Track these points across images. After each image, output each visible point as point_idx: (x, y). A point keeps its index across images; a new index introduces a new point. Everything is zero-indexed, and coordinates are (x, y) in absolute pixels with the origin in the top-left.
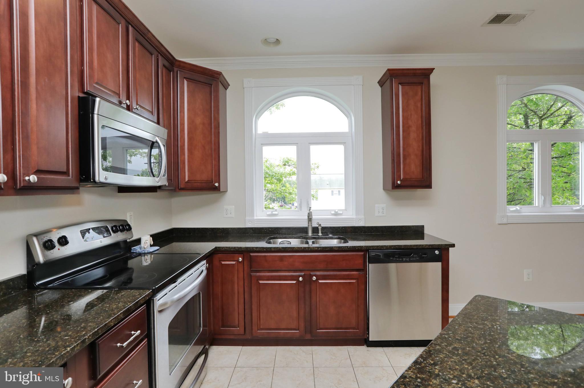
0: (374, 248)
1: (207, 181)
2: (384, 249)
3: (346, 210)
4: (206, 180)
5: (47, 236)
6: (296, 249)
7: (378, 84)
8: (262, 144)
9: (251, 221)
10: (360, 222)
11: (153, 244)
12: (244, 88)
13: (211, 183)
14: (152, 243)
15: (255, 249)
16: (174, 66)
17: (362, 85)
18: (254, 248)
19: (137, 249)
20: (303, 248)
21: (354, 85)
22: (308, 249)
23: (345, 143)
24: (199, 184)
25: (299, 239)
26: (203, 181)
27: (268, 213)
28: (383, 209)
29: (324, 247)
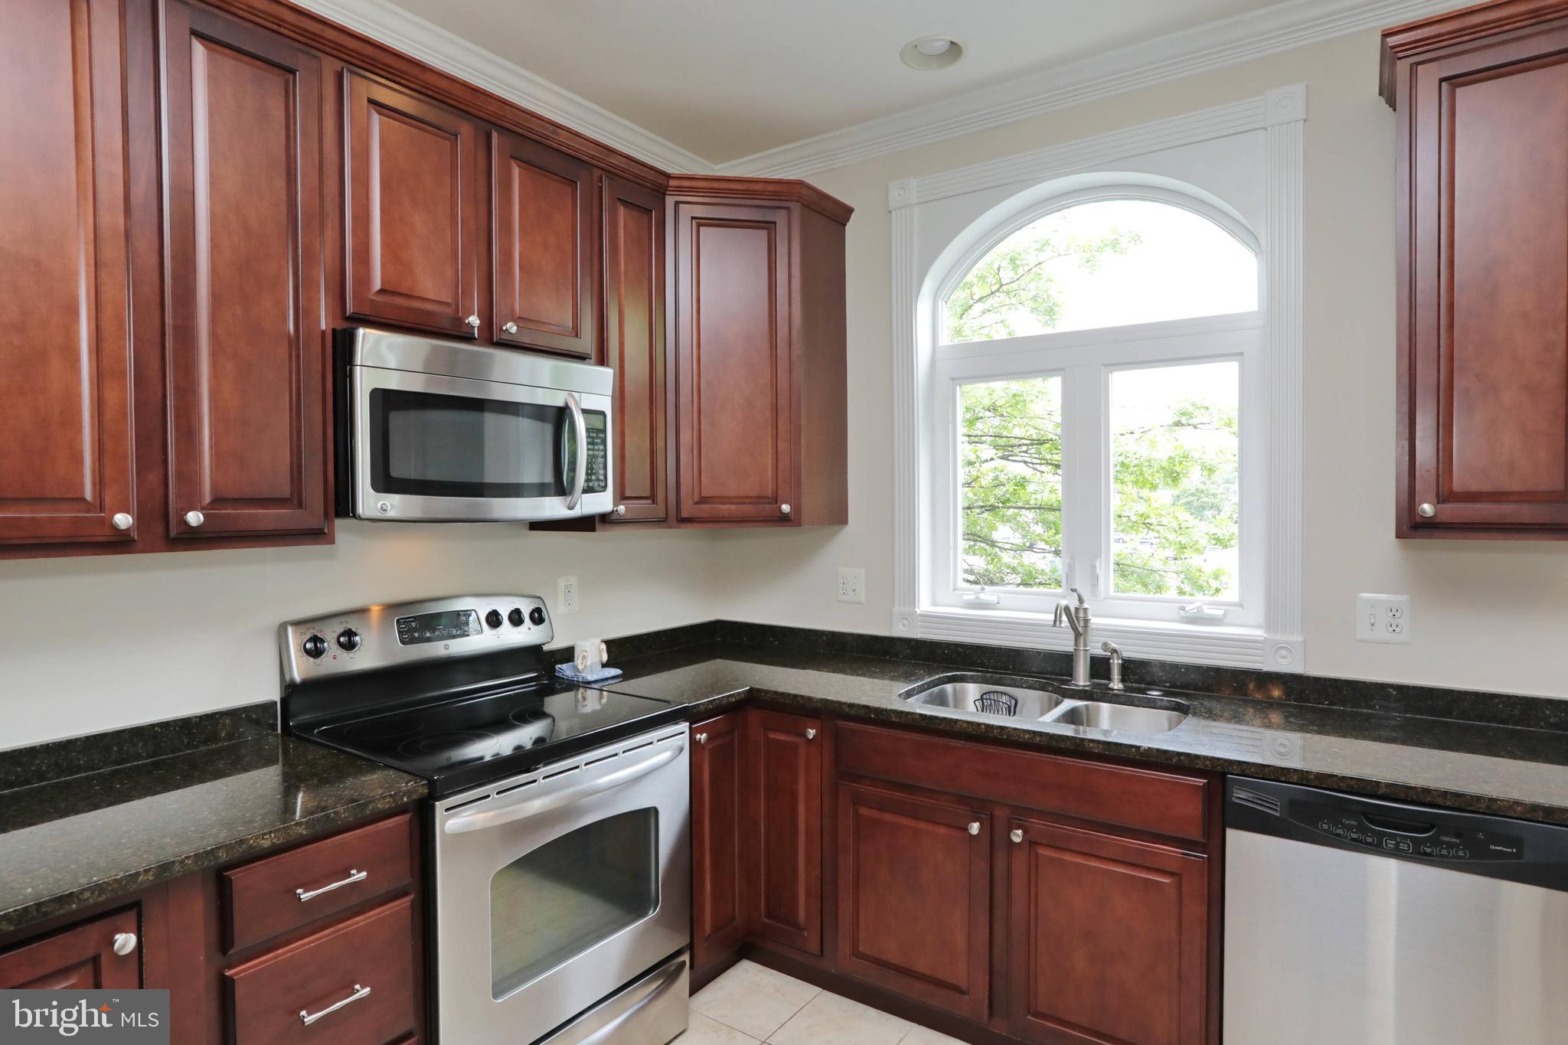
0: (1247, 771)
1: (759, 497)
2: (1292, 780)
3: (1241, 606)
4: (755, 494)
5: (314, 628)
6: (961, 726)
7: (1381, 98)
8: (953, 379)
9: (908, 619)
10: (1284, 657)
11: (607, 661)
12: (890, 212)
13: (770, 503)
14: (605, 658)
15: (847, 709)
16: (668, 192)
17: (1305, 121)
18: (843, 706)
19: (565, 670)
20: (983, 727)
21: (1265, 129)
22: (1000, 734)
23: (1241, 354)
24: (733, 507)
25: (1043, 690)
26: (747, 497)
27: (966, 597)
28: (1394, 612)
29: (1054, 735)
